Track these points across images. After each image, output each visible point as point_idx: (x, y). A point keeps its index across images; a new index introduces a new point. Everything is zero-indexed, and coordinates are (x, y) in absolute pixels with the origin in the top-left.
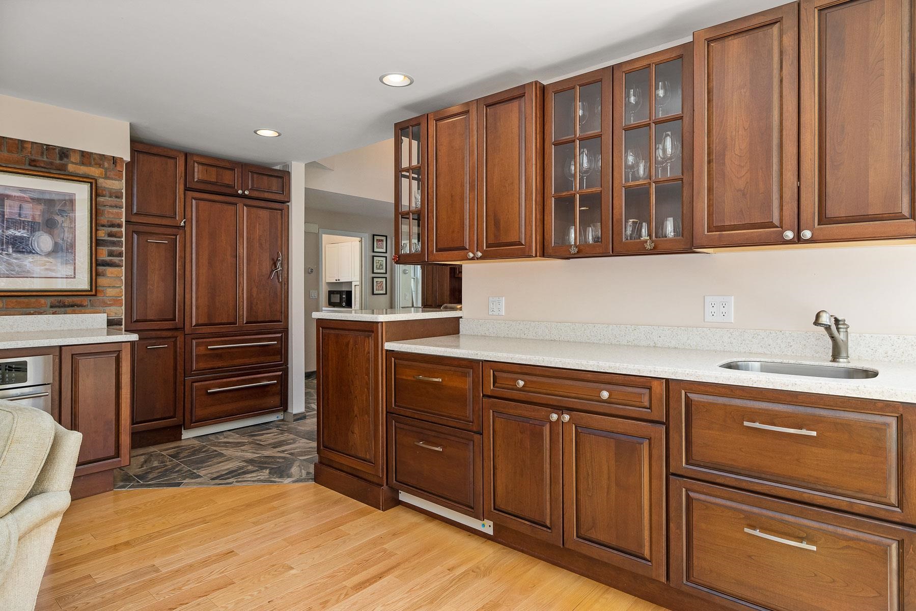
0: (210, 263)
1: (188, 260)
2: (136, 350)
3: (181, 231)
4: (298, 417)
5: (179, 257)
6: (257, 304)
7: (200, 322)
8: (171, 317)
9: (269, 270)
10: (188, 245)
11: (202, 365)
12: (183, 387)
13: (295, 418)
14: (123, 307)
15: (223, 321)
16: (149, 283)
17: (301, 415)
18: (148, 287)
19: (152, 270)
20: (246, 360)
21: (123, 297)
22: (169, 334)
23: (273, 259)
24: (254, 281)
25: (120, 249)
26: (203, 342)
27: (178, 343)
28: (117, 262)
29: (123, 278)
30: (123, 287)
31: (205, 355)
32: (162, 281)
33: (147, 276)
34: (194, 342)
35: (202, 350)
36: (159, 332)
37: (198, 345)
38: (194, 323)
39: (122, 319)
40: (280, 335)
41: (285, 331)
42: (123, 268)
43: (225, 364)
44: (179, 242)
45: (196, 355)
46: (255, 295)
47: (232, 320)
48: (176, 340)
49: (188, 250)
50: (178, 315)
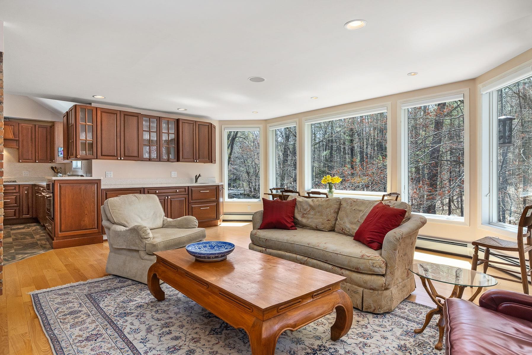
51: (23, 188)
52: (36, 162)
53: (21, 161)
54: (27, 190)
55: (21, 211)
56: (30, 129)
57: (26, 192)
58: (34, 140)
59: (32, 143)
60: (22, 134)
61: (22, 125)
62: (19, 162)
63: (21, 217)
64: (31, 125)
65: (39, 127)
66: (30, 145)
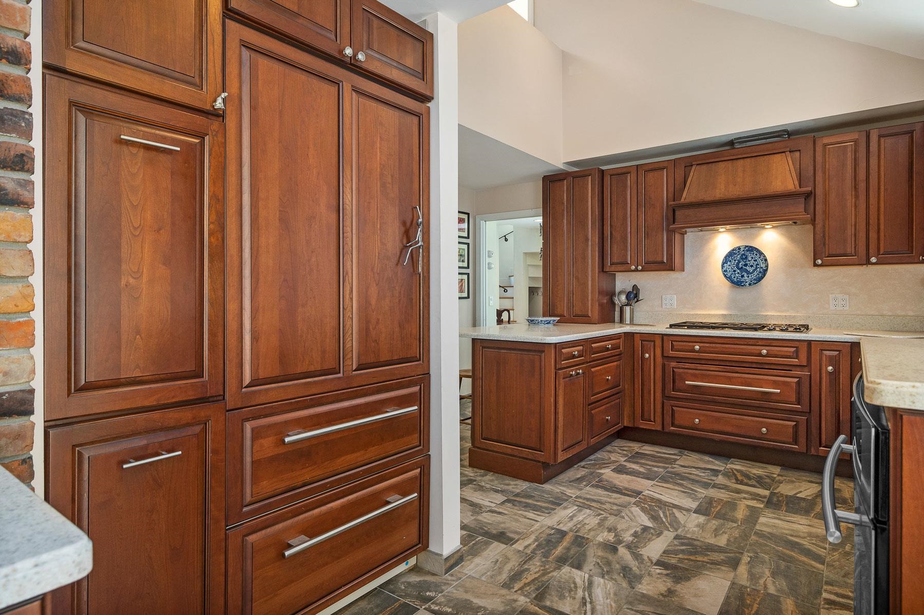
0: (284, 221)
1: (231, 210)
2: (86, 478)
3: (215, 125)
4: (452, 561)
5: (210, 198)
6: (378, 323)
7: (262, 374)
8: (190, 367)
9: (398, 246)
10: (232, 168)
11: (267, 486)
12: (222, 557)
13: (448, 564)
14: (38, 351)
15: (312, 368)
16: (124, 267)
17: (456, 557)
18: (123, 282)
19: (135, 229)
20: (358, 454)
21: (37, 316)
22: (185, 414)
23: (404, 223)
24: (372, 269)
25: (21, 141)
26: (270, 426)
27: (209, 436)
28: (10, 186)
29: (36, 247)
30: (37, 281)
31: (273, 459)
32: (164, 264)
33: (118, 247)
34: (248, 427)
35: (267, 445)
36: (156, 415)
37: (257, 434)
38: (247, 379)
39: (32, 391)
40: (416, 389)
41: (424, 380)
42: (37, 213)
43: (318, 473)
44: (210, 155)
45: (253, 462)
46: (373, 302)
47: (330, 364)
48: (205, 430)
49: (232, 180)
50: (209, 360)
51: (821, 354)
52: (868, 263)
53: (819, 262)
54: (834, 361)
55: (814, 431)
56: (849, 149)
57: (830, 368)
58: (862, 186)
59: (857, 197)
60: (824, 173)
61: (826, 141)
62: (815, 265)
63: (813, 452)
64: (855, 136)
65: (880, 136)
66: (849, 204)
